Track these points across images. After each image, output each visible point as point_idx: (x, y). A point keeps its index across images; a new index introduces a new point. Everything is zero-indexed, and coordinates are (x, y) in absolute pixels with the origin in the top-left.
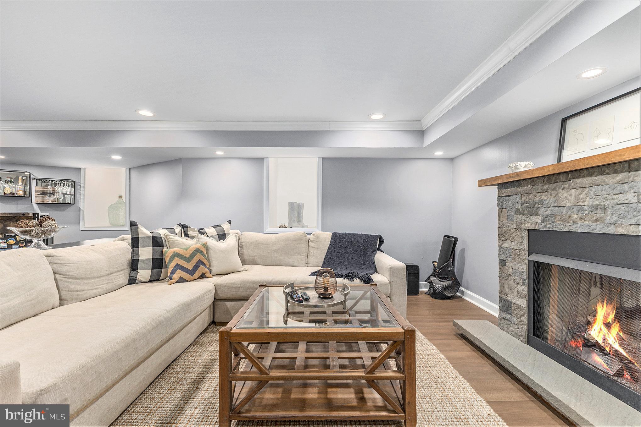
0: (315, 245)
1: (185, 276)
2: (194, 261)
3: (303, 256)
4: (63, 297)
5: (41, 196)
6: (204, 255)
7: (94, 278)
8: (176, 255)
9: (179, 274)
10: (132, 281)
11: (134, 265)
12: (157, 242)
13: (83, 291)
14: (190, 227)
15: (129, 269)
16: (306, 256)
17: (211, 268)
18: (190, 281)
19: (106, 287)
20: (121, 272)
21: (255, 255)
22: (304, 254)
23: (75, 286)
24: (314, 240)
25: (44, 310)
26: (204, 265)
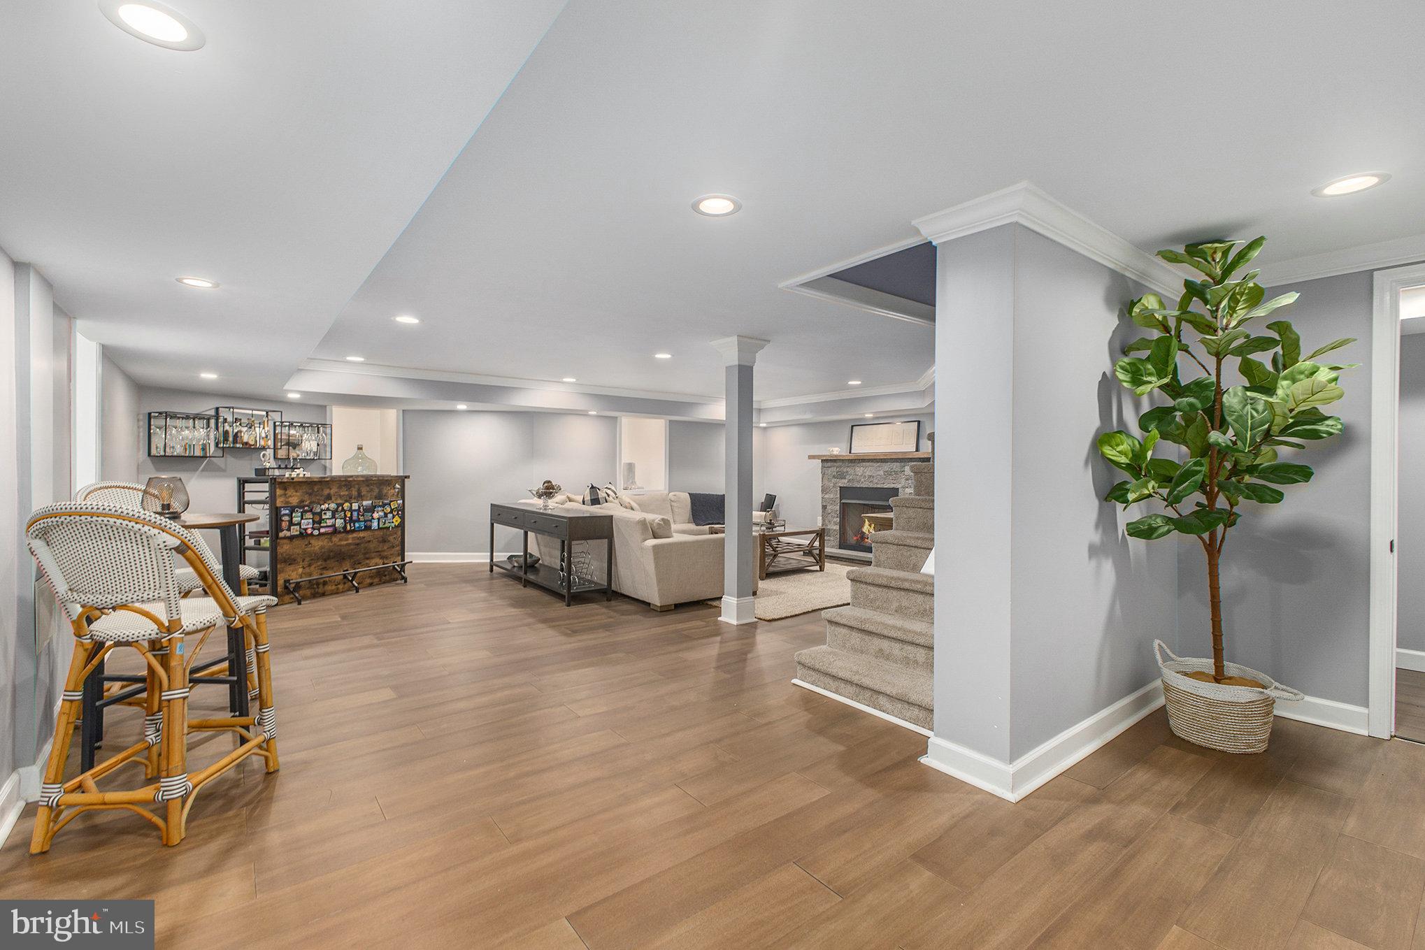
5: (285, 447)
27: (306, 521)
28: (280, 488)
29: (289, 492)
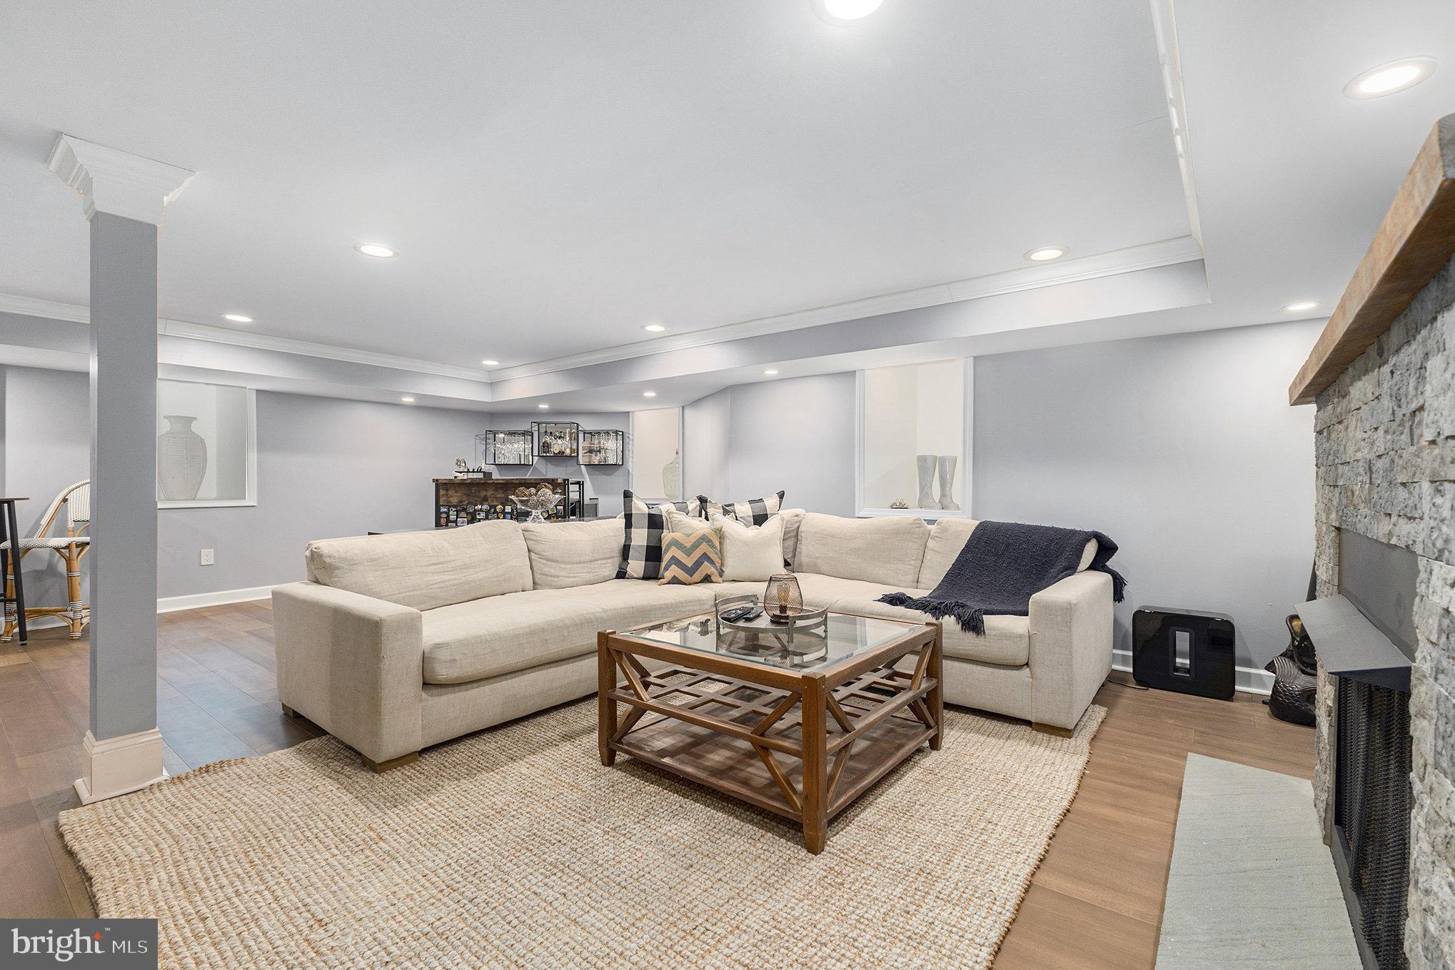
0: (937, 545)
1: (682, 575)
2: (697, 554)
3: (909, 567)
4: (537, 580)
5: (588, 454)
6: (713, 546)
7: (573, 563)
8: (675, 543)
9: (674, 571)
10: (621, 575)
11: (625, 552)
12: (655, 522)
13: (558, 577)
14: (710, 502)
15: (621, 558)
16: (915, 567)
17: (724, 569)
18: (690, 584)
19: (587, 577)
20: (609, 561)
21: (817, 555)
22: (913, 562)
23: (551, 569)
24: (937, 535)
25: (512, 590)
26: (712, 562)
27: (461, 520)
28: (443, 489)
29: (450, 493)
